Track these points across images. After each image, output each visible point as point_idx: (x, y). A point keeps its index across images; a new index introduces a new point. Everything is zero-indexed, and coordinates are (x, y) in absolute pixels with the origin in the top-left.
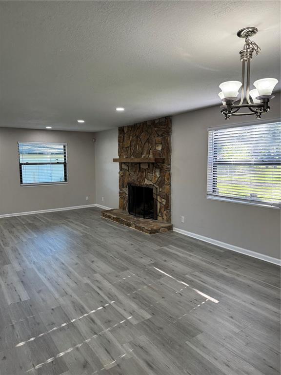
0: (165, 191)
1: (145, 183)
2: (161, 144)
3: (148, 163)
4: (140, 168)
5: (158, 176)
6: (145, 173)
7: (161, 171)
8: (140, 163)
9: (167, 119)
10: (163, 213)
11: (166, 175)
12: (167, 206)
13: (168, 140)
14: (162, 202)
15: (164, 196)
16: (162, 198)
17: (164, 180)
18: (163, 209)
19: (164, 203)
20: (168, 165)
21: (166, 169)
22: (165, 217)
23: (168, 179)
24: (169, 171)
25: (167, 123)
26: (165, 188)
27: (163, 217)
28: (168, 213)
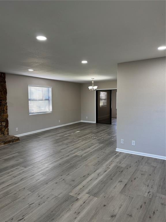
0: (4, 117)
9: (3, 74)
10: (4, 131)
11: (5, 107)
12: (7, 126)
13: (5, 87)
14: (1, 125)
15: (4, 120)
16: (1, 122)
17: (4, 110)
18: (4, 128)
19: (5, 125)
20: (6, 101)
21: (5, 103)
22: (6, 133)
23: (7, 109)
24: (6, 105)
25: (3, 76)
26: (4, 115)
27: (4, 134)
28: (8, 129)
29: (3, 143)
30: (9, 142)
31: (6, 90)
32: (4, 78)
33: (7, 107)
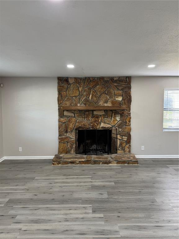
0: (126, 130)
1: (101, 126)
2: (122, 96)
3: (104, 110)
4: (93, 114)
5: (118, 120)
6: (100, 118)
7: (122, 115)
8: (93, 111)
9: (128, 78)
10: (125, 147)
11: (128, 119)
12: (129, 141)
13: (130, 93)
14: (122, 139)
15: (126, 134)
16: (123, 136)
17: (126, 122)
18: (125, 144)
19: (126, 140)
20: (130, 111)
21: (128, 114)
22: (127, 150)
23: (130, 121)
24: (130, 116)
25: (128, 81)
26: (126, 128)
27: (124, 150)
28: (130, 146)
29: (115, 162)
30: (124, 162)
31: (131, 98)
32: (129, 83)
33: (131, 118)
